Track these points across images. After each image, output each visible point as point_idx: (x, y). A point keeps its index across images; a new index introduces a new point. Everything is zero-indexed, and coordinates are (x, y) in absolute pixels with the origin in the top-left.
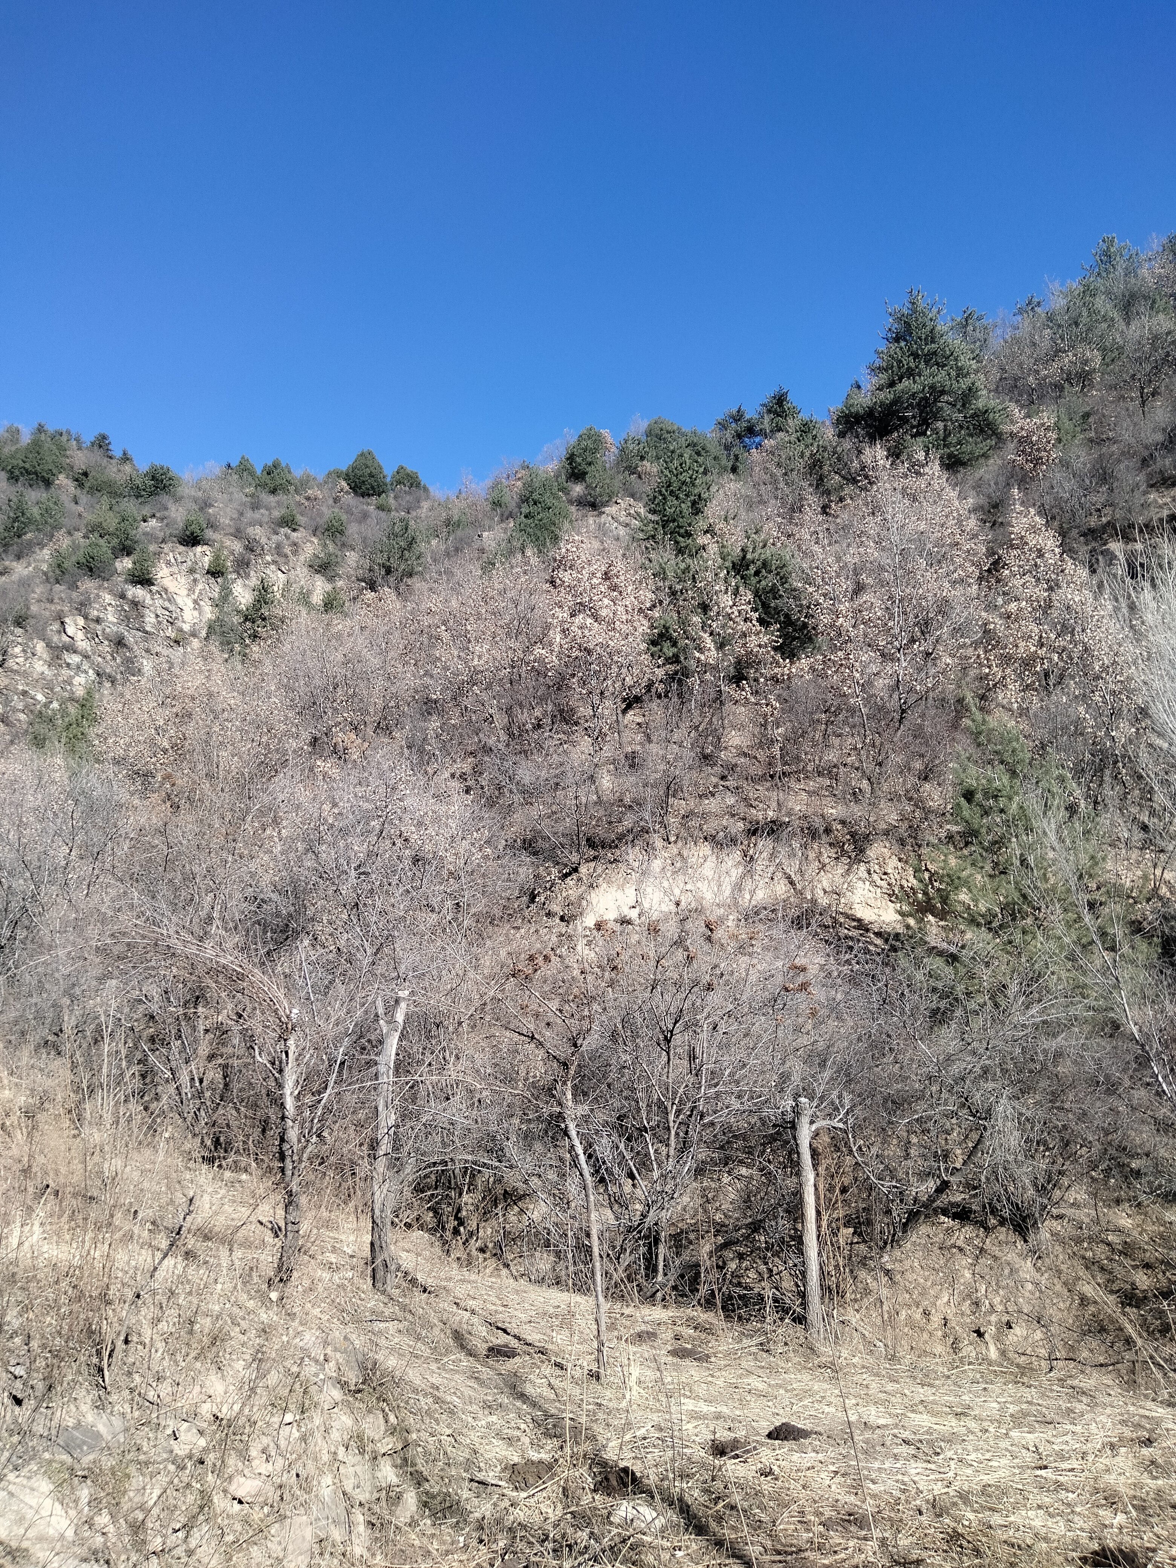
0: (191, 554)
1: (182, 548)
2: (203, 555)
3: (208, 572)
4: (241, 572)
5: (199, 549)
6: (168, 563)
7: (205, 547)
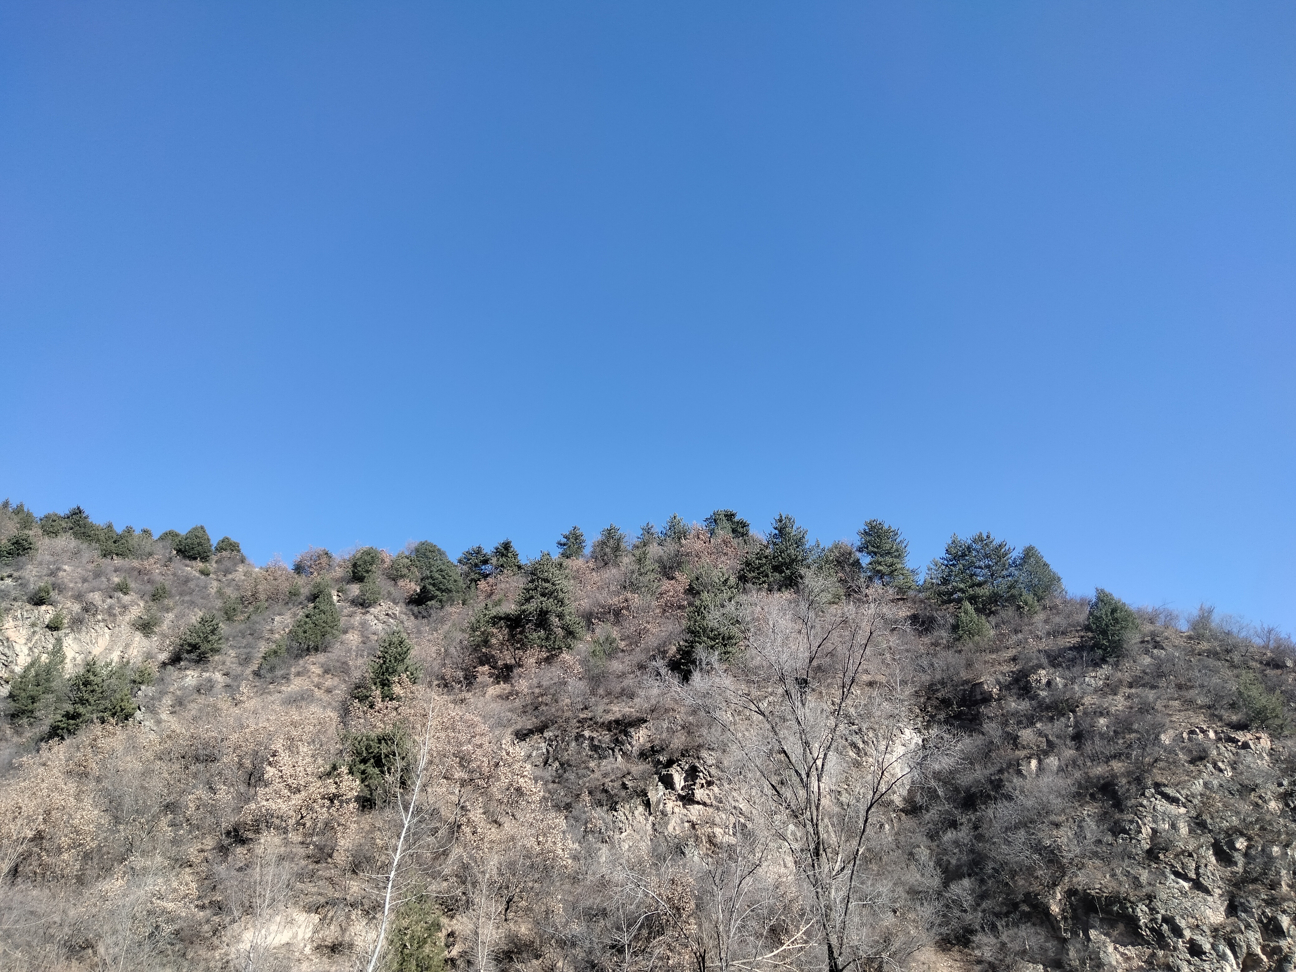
0: (36, 612)
1: (29, 607)
2: (46, 613)
3: (47, 627)
4: (75, 628)
5: (43, 608)
6: (15, 618)
7: (49, 607)
